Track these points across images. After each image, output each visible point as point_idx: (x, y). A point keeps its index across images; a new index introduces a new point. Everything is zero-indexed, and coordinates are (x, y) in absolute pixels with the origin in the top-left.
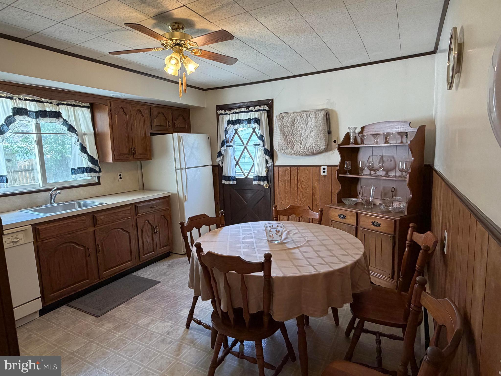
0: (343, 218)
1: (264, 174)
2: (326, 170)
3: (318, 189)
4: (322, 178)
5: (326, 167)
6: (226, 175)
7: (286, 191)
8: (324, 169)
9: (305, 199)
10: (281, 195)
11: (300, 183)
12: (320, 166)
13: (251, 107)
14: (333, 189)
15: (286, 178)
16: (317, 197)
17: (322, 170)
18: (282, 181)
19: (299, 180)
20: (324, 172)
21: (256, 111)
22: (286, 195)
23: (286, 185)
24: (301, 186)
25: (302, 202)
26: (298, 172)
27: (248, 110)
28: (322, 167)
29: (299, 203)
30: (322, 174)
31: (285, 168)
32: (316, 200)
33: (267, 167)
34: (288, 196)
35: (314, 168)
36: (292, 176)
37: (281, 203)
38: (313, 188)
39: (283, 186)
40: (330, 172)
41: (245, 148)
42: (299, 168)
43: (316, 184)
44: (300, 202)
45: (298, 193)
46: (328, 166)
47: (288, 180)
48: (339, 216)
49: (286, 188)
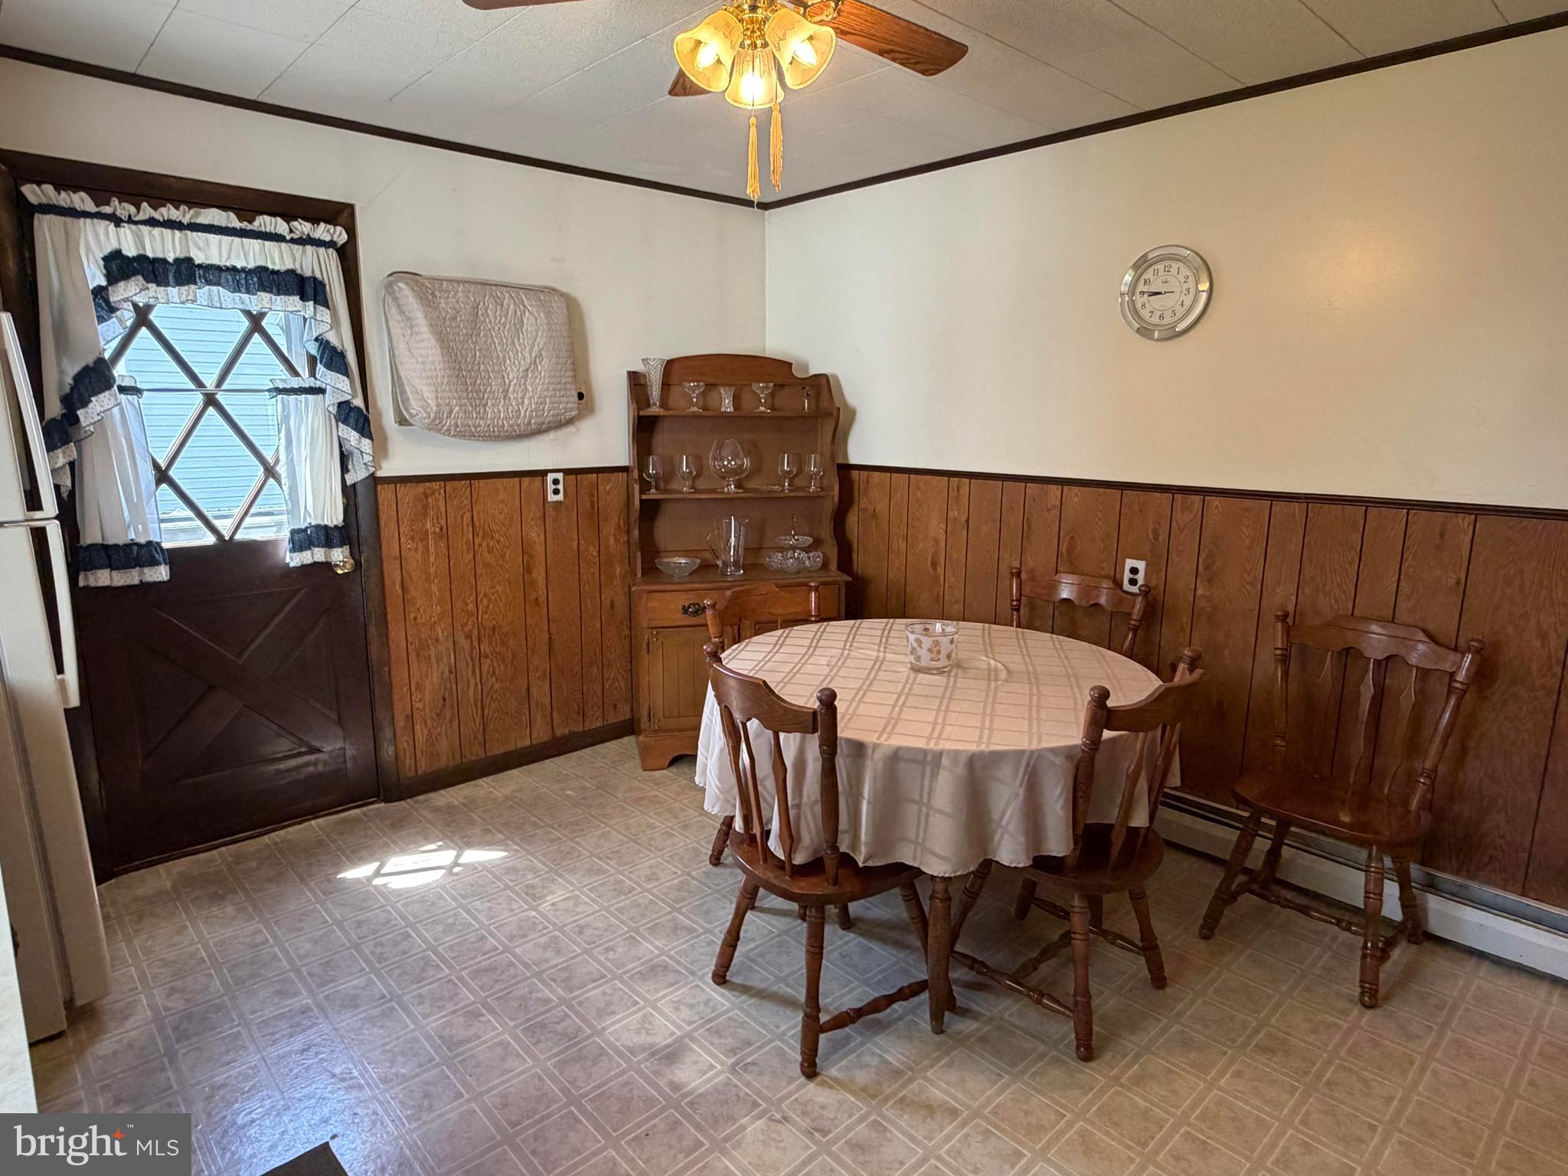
0: (696, 613)
1: (334, 516)
2: (561, 487)
3: (539, 549)
4: (550, 511)
5: (560, 476)
6: (111, 541)
7: (432, 570)
8: (556, 482)
9: (500, 588)
10: (412, 589)
11: (484, 537)
12: (543, 473)
13: (265, 217)
14: (582, 542)
15: (429, 525)
16: (539, 575)
17: (550, 487)
18: (412, 538)
19: (477, 524)
20: (556, 492)
21: (293, 241)
22: (434, 588)
23: (432, 549)
24: (485, 544)
25: (489, 600)
26: (475, 496)
27: (245, 225)
28: (551, 477)
29: (481, 607)
30: (551, 498)
31: (421, 488)
32: (533, 584)
33: (345, 488)
34: (440, 590)
35: (526, 481)
36: (451, 516)
37: (415, 618)
38: (526, 549)
39: (419, 556)
40: (572, 490)
41: (210, 400)
42: (475, 483)
43: (534, 535)
44: (485, 601)
45: (478, 573)
46: (567, 472)
47: (437, 530)
48: (685, 610)
49: (432, 559)
